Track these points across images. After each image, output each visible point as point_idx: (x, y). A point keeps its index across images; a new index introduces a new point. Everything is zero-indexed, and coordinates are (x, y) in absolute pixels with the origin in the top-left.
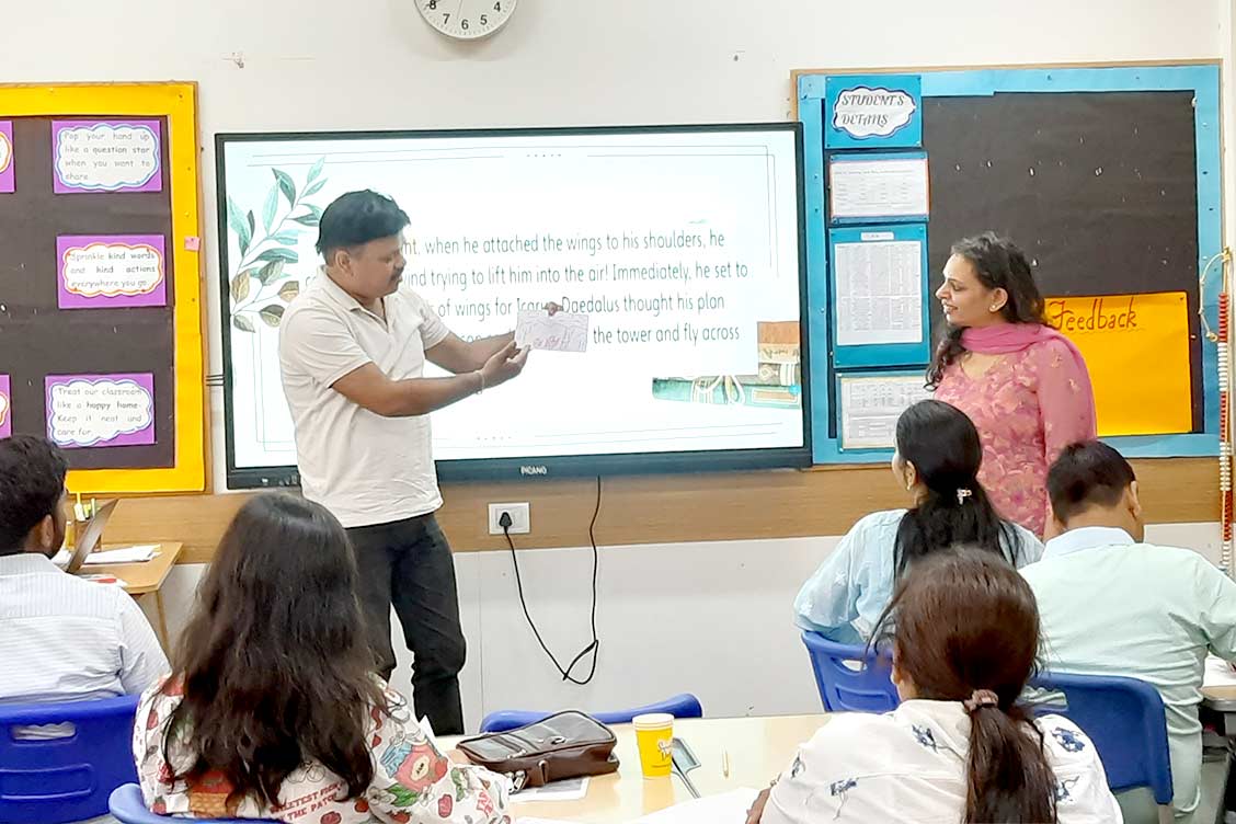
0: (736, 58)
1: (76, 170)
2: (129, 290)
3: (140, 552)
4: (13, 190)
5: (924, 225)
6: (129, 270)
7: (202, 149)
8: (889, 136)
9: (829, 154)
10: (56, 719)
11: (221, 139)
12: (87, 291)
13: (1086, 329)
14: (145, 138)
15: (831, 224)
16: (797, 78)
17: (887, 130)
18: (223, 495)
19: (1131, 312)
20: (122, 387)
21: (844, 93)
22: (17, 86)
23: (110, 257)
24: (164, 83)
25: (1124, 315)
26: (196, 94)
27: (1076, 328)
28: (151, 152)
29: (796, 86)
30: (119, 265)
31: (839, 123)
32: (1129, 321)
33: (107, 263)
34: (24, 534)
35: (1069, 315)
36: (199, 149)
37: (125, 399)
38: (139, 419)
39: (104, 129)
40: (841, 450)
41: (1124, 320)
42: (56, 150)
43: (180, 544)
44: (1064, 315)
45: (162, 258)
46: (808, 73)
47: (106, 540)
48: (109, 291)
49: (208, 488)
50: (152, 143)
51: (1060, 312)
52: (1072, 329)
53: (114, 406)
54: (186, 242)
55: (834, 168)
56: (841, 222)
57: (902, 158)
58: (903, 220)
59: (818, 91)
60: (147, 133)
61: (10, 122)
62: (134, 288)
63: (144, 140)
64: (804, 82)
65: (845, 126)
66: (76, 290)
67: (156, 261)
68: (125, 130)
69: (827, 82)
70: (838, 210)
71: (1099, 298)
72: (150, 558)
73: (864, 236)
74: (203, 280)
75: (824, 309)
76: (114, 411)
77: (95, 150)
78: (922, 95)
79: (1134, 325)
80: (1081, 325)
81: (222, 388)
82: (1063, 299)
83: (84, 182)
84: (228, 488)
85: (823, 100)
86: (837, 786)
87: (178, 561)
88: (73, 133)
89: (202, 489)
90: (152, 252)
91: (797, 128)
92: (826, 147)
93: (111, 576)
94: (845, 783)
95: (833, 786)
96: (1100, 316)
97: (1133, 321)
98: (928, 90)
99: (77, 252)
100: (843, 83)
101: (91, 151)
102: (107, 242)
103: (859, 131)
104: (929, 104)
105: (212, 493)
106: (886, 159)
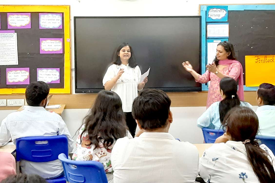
0: (187, 1)
1: (44, 24)
2: (55, 50)
3: (57, 106)
4: (31, 28)
5: (228, 39)
6: (55, 46)
7: (71, 20)
8: (221, 19)
9: (207, 23)
10: (44, 140)
11: (75, 18)
12: (46, 50)
13: (263, 62)
14: (59, 17)
15: (207, 38)
16: (200, 6)
17: (220, 18)
18: (74, 95)
19: (273, 59)
20: (53, 71)
21: (211, 10)
22: (32, 5)
23: (51, 43)
24: (63, 5)
25: (271, 59)
26: (70, 8)
27: (261, 62)
28: (60, 20)
29: (200, 8)
30: (53, 45)
31: (209, 16)
32: (273, 61)
33: (50, 44)
34: (40, 102)
35: (259, 59)
36: (70, 20)
37: (54, 73)
38: (57, 78)
39: (50, 15)
40: (208, 88)
41: (271, 61)
42: (40, 20)
43: (65, 105)
44: (258, 59)
45: (62, 43)
46: (203, 5)
47: (50, 104)
48: (51, 50)
49: (71, 93)
50: (60, 18)
51: (257, 58)
52: (260, 62)
53: (51, 75)
54: (67, 40)
55: (208, 26)
56: (209, 38)
57: (223, 24)
58: (223, 38)
59: (205, 9)
60: (59, 16)
61: (30, 13)
62: (56, 50)
63: (58, 18)
64: (202, 7)
65: (211, 17)
66: (43, 50)
67: (61, 44)
68: (54, 15)
69: (207, 7)
70: (209, 35)
71: (266, 56)
72: (59, 107)
73: (214, 41)
74: (71, 48)
75: (205, 57)
76: (51, 76)
77: (48, 20)
78: (228, 10)
79: (274, 62)
80: (262, 61)
81: (74, 71)
82: (258, 56)
83: (46, 26)
84: (76, 93)
85: (206, 11)
86: (214, 159)
87: (65, 108)
88: (44, 16)
89: (70, 93)
90: (60, 42)
91: (200, 17)
92: (206, 21)
93: (52, 111)
94: (216, 158)
95: (213, 159)
96: (266, 60)
97: (274, 61)
98: (230, 9)
99: (44, 42)
100: (210, 7)
101: (47, 20)
102: (50, 40)
103: (214, 18)
104: (229, 12)
105: (72, 94)
106: (220, 24)
